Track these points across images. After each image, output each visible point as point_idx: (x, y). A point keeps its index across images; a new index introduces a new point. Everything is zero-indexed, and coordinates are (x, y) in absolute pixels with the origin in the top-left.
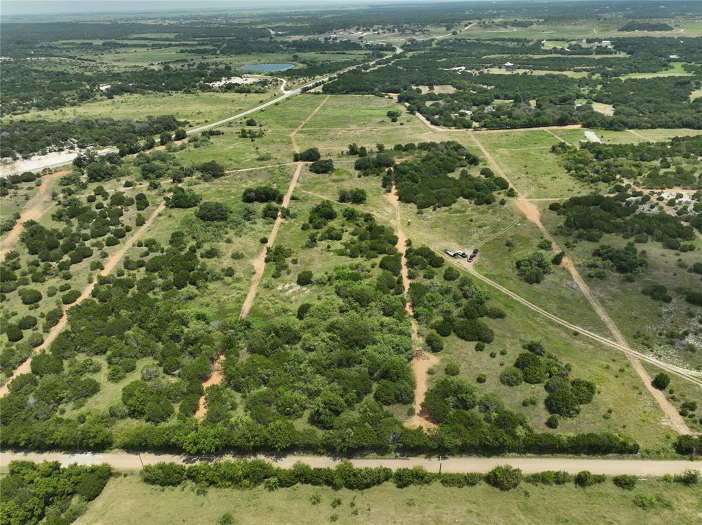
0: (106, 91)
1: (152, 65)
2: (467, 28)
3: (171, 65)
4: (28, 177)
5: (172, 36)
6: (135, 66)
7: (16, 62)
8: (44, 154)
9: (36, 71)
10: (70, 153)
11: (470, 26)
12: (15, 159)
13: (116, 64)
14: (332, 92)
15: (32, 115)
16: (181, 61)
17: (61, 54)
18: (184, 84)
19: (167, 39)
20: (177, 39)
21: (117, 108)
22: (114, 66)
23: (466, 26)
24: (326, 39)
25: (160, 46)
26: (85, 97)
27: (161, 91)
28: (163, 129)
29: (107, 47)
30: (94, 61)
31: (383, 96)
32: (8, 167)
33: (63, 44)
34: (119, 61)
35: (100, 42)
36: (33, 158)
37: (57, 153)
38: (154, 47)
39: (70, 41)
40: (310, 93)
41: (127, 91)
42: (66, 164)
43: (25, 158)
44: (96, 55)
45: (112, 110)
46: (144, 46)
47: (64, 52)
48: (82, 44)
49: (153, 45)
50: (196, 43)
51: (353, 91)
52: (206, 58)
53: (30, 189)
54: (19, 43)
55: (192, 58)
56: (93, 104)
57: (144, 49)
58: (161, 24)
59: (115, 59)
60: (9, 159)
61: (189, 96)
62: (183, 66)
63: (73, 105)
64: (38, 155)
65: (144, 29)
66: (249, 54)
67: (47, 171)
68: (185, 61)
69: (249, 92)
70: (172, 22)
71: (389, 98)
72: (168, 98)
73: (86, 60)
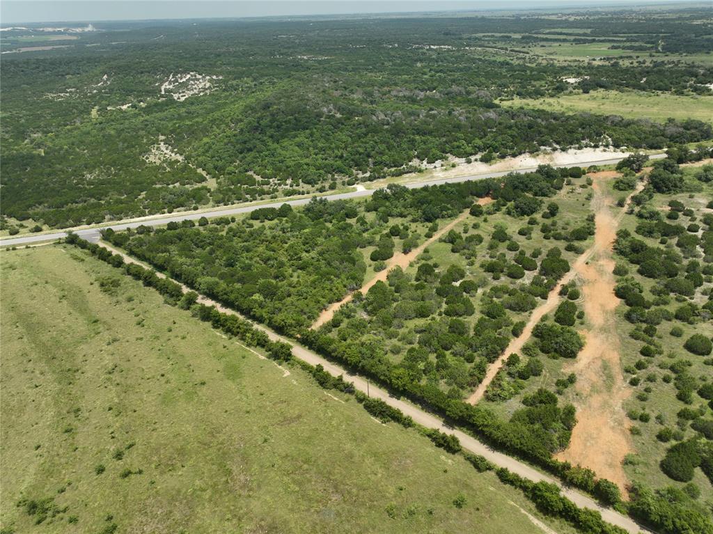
0: (577, 84)
1: (594, 60)
3: (621, 62)
4: (576, 173)
5: (589, 31)
6: (575, 61)
7: (458, 51)
8: (580, 148)
9: (480, 60)
10: (605, 151)
12: (555, 150)
13: (552, 57)
16: (627, 57)
17: (489, 45)
18: (671, 83)
19: (585, 34)
20: (593, 34)
21: (603, 104)
22: (552, 59)
25: (585, 42)
26: (560, 89)
27: (644, 89)
28: (700, 137)
29: (526, 40)
30: (528, 53)
32: (547, 157)
33: (484, 36)
34: (551, 54)
35: (518, 36)
36: (570, 151)
37: (592, 149)
38: (578, 41)
39: (490, 34)
41: (601, 87)
42: (607, 163)
43: (563, 150)
44: (524, 47)
45: (599, 105)
46: (565, 40)
47: (491, 44)
48: (502, 37)
49: (575, 40)
50: (625, 39)
52: (654, 56)
53: (583, 186)
54: (446, 34)
55: (637, 54)
56: (571, 97)
57: (568, 44)
58: (566, 20)
59: (547, 52)
60: (549, 149)
61: (684, 99)
62: (632, 63)
63: (552, 96)
64: (575, 148)
65: (552, 24)
66: (708, 53)
67: (594, 169)
68: (630, 57)
70: (578, 18)
73: (520, 52)
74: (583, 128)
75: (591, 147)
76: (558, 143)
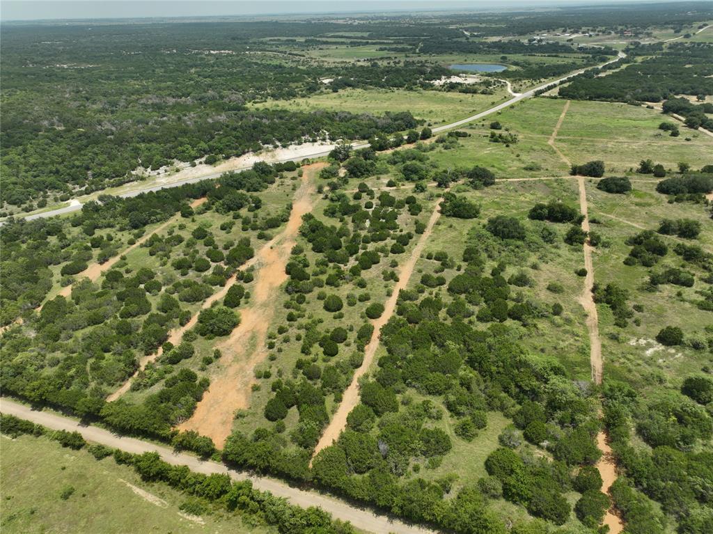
0: (329, 84)
1: (359, 61)
2: (701, 30)
3: (380, 63)
4: (290, 167)
5: (366, 34)
6: (342, 62)
7: (237, 55)
8: (300, 144)
9: (256, 64)
10: (322, 144)
11: (705, 28)
12: (276, 147)
13: (324, 59)
14: (573, 98)
15: (270, 104)
16: (387, 58)
17: (272, 49)
18: (405, 81)
19: (363, 38)
20: (370, 37)
21: (345, 102)
22: (323, 61)
23: (700, 28)
24: (530, 41)
25: (359, 44)
26: (312, 89)
27: (383, 87)
28: (404, 126)
29: (309, 44)
30: (304, 56)
31: (639, 105)
32: (269, 154)
33: (271, 40)
34: (325, 56)
35: (302, 40)
36: (290, 147)
37: (311, 144)
38: (353, 44)
39: (276, 38)
40: (544, 97)
41: (349, 86)
42: (321, 155)
43: (284, 146)
44: (303, 50)
45: (342, 103)
46: (343, 43)
47: (274, 47)
48: (287, 40)
49: (351, 43)
50: (392, 42)
51: (598, 98)
52: (409, 57)
53: (294, 178)
54: (234, 39)
55: (396, 55)
56: (321, 97)
57: (344, 47)
58: (351, 24)
59: (321, 54)
60: (271, 146)
61: (412, 94)
62: (389, 63)
63: (303, 96)
64: (295, 144)
65: (337, 27)
66: (451, 53)
67: (306, 162)
68: (390, 58)
69: (475, 92)
70: (362, 22)
71: (647, 107)
72: (390, 95)
73: (297, 55)
74: (303, 125)
75: (309, 141)
76: (280, 140)
